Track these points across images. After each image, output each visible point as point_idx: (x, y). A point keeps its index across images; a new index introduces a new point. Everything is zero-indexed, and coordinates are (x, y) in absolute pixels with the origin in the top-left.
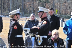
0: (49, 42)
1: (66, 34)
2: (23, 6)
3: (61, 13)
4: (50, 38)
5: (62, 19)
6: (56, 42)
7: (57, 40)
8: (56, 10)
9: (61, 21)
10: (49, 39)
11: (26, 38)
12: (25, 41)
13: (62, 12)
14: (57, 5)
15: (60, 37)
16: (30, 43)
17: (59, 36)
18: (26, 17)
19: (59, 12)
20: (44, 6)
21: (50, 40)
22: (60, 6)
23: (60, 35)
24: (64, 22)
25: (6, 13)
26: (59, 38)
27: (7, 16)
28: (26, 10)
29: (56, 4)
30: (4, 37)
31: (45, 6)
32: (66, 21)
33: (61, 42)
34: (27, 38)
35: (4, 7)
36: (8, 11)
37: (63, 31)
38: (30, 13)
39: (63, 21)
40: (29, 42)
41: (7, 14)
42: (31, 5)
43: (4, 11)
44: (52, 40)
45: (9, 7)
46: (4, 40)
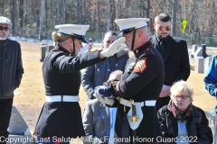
0: (161, 120)
1: (214, 95)
2: (79, 8)
3: (198, 29)
4: (164, 107)
5: (200, 49)
6: (182, 120)
7: (187, 114)
8: (182, 21)
9: (199, 55)
10: (160, 110)
11: (90, 107)
12: (88, 117)
13: (201, 28)
14: (187, 6)
15: (195, 104)
16: (103, 121)
17: (191, 100)
18: (91, 41)
19: (193, 27)
20: (145, 9)
21: (163, 112)
22: (195, 7)
23: (194, 97)
24: (207, 59)
25: (27, 29)
26: (191, 108)
27: (32, 40)
28: (90, 19)
29: (181, 3)
30: (23, 103)
31: (150, 7)
32: (215, 55)
33: (200, 121)
34: (93, 108)
35: (22, 12)
36: (35, 25)
37: (203, 84)
38: (103, 29)
39: (205, 55)
40: (98, 118)
41: (30, 32)
42: (104, 4)
43: (21, 24)
44: (171, 113)
45: (38, 12)
46: (22, 113)
